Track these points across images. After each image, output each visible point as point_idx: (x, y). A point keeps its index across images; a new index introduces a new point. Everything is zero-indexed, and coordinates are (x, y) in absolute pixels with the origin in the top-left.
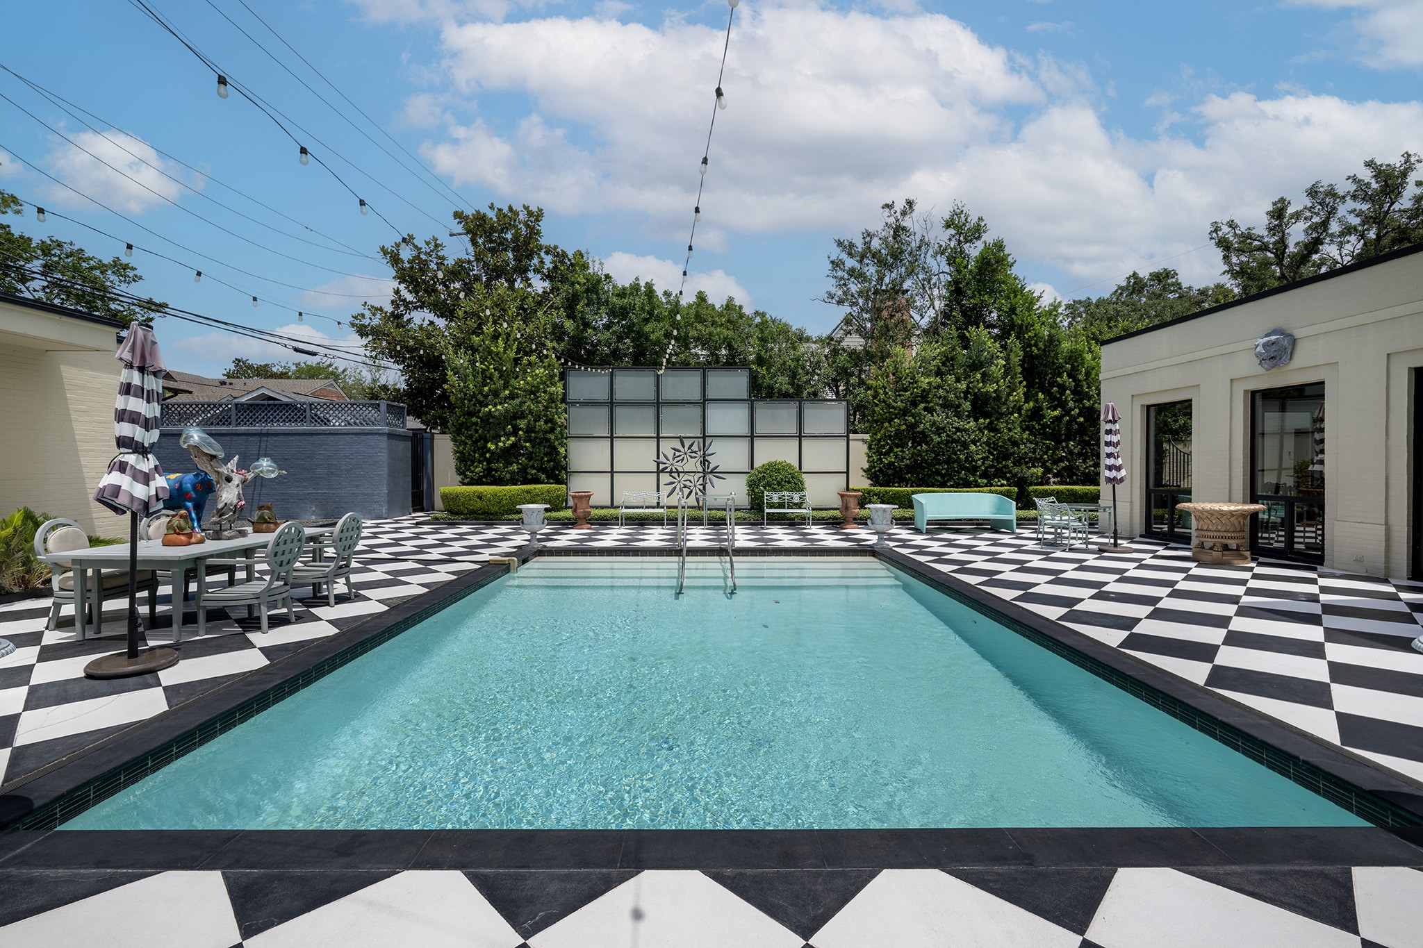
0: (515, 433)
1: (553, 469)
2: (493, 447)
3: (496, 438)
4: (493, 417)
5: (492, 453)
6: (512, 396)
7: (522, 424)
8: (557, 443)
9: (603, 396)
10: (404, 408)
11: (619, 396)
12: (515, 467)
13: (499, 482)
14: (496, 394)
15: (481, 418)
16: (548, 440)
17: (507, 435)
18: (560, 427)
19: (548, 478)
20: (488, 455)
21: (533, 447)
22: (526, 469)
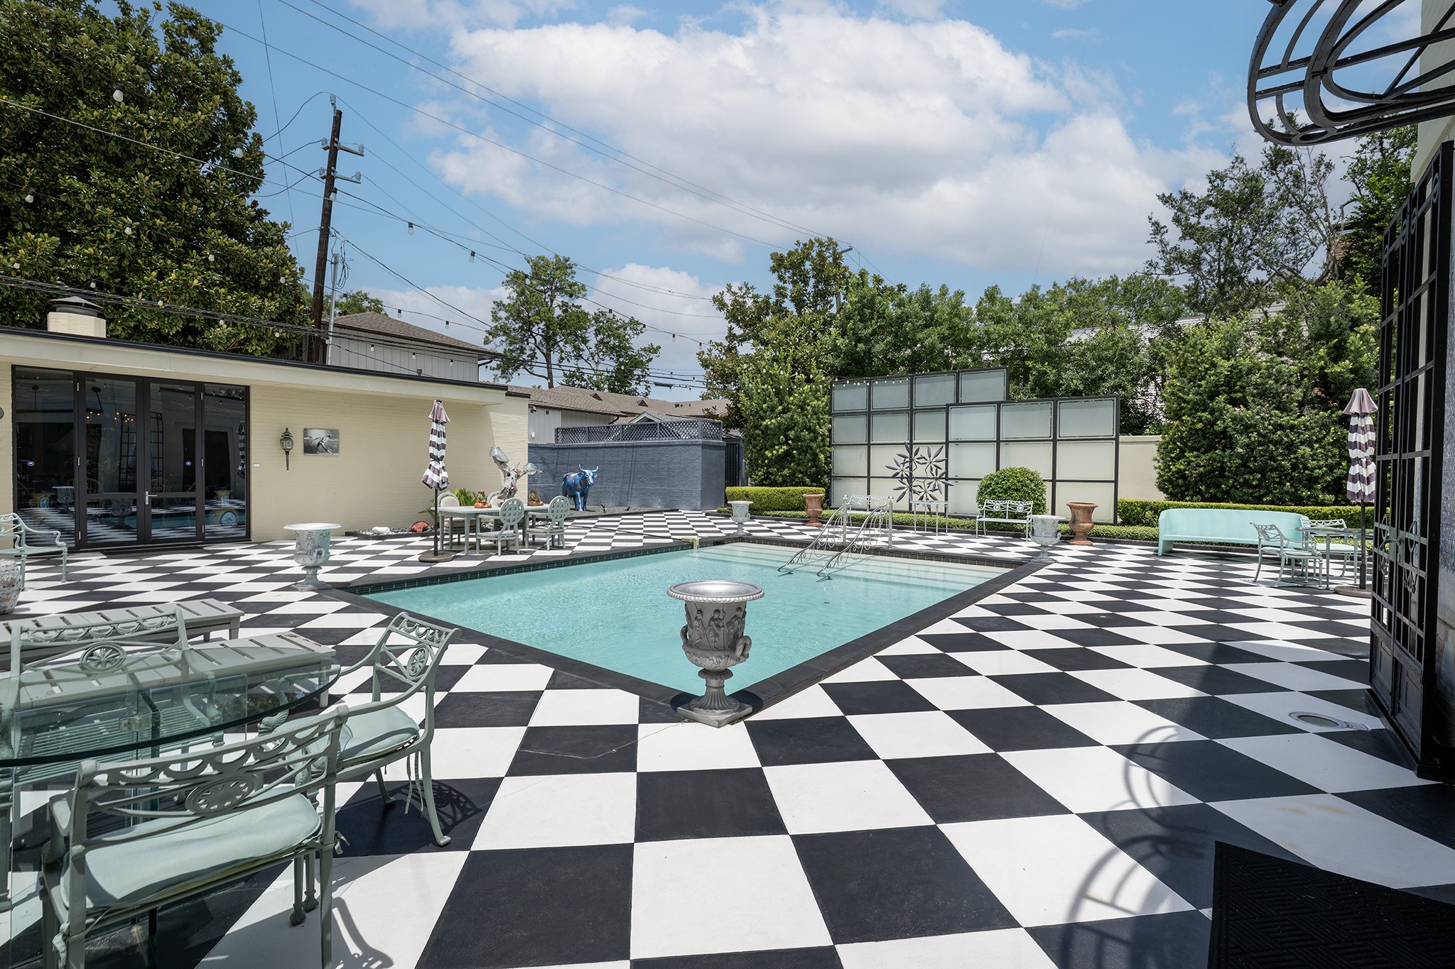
0: (786, 443)
1: (817, 473)
2: (769, 455)
3: (772, 447)
4: (771, 429)
5: (770, 460)
6: (784, 411)
7: (791, 434)
8: (818, 450)
9: (862, 406)
10: (720, 423)
11: (876, 405)
12: (786, 472)
13: (774, 484)
14: (772, 409)
15: (762, 431)
16: (811, 448)
17: (780, 444)
18: (821, 436)
19: (812, 482)
20: (766, 461)
21: (800, 454)
22: (795, 474)
